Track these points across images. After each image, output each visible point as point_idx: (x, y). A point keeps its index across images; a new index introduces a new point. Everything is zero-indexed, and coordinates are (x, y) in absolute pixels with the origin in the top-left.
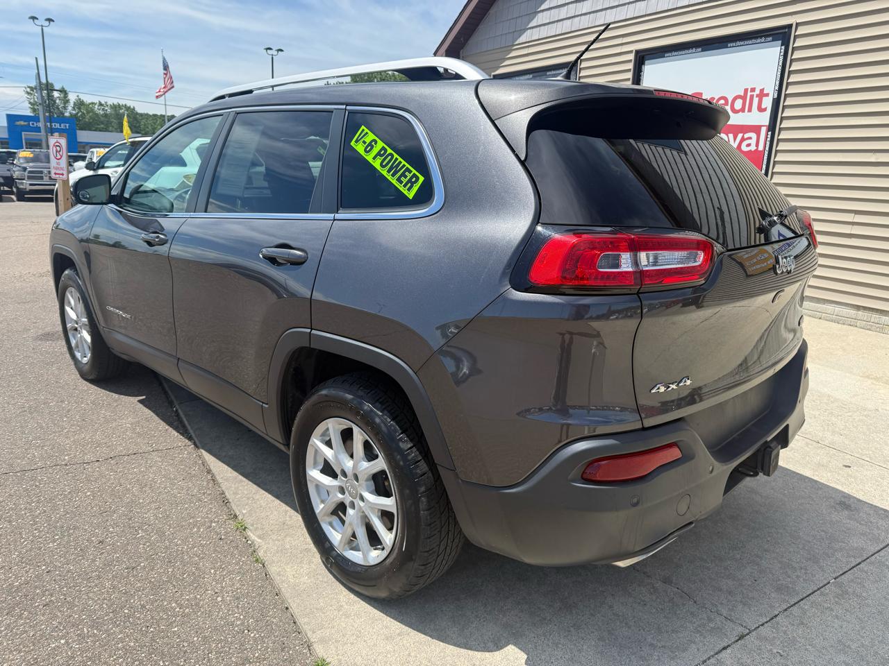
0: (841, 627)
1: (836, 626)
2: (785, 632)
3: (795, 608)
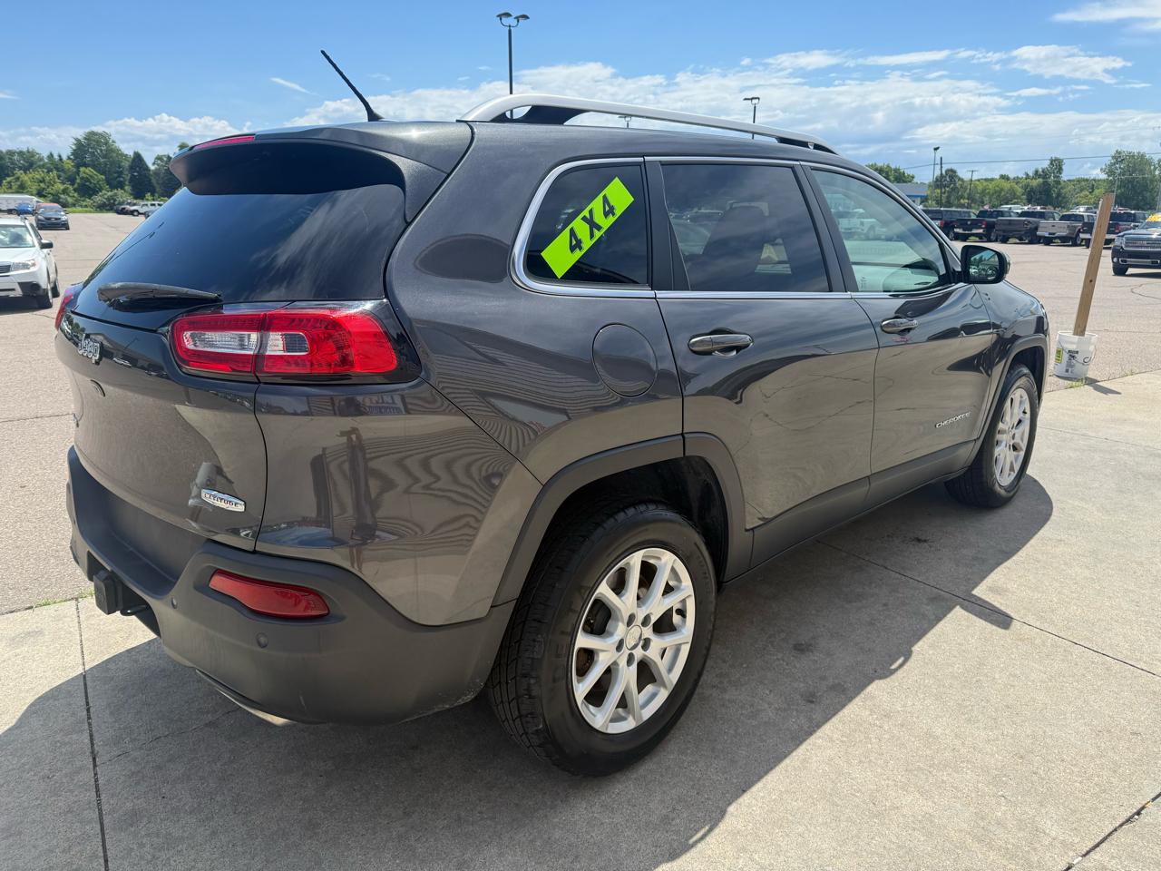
0: (34, 847)
1: (40, 842)
2: (72, 791)
3: (96, 815)
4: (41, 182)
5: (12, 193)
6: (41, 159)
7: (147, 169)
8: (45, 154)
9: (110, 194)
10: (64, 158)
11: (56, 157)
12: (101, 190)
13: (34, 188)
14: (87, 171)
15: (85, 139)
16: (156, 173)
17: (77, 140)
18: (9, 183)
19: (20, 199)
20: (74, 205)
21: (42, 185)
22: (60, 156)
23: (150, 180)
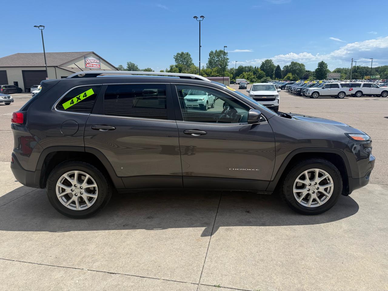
4: (249, 75)
5: (241, 79)
6: (253, 69)
7: (280, 70)
8: (254, 67)
9: (266, 78)
10: (259, 68)
11: (257, 68)
12: (263, 77)
13: (246, 77)
14: (261, 72)
15: (265, 62)
16: (283, 71)
17: (263, 62)
18: (241, 76)
19: (241, 80)
20: (256, 82)
21: (249, 76)
22: (258, 67)
23: (281, 73)
